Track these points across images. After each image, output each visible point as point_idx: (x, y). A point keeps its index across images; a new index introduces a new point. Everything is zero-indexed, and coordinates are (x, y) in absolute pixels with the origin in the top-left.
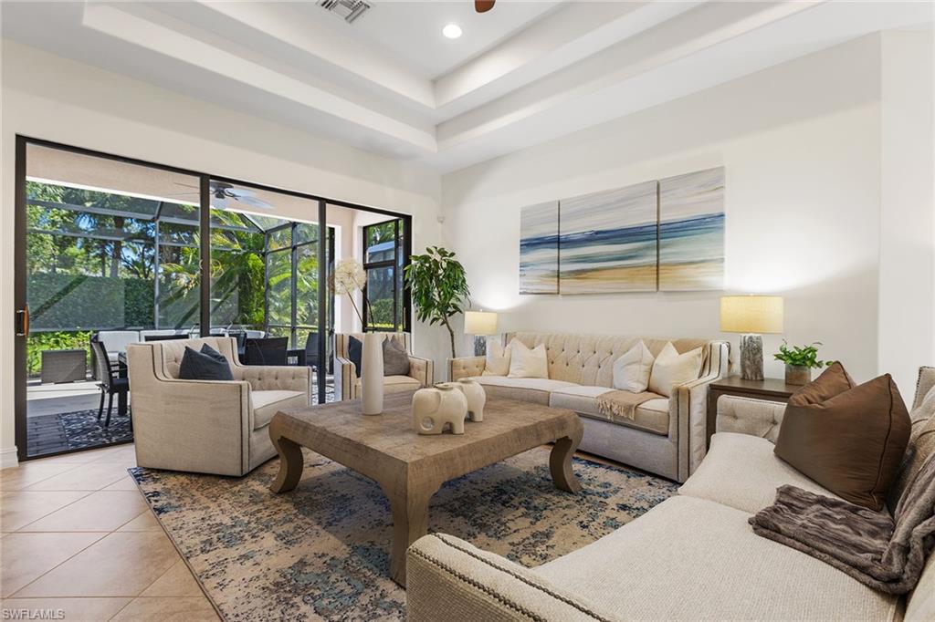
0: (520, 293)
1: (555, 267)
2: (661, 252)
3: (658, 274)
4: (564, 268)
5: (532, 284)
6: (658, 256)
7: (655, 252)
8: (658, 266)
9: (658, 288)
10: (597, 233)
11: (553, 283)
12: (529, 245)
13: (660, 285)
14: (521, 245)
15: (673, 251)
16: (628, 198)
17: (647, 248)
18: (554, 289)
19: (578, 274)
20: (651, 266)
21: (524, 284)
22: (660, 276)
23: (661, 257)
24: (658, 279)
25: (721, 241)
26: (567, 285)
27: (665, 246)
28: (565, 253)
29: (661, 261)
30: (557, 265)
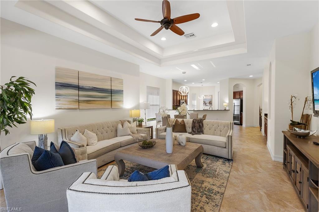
0: (57, 109)
1: (77, 98)
2: (112, 97)
3: (111, 103)
4: (81, 99)
5: (65, 104)
6: (111, 98)
7: (111, 97)
8: (111, 101)
9: (111, 107)
10: (95, 88)
11: (76, 104)
12: (60, 86)
13: (112, 106)
14: (56, 85)
15: (115, 97)
16: (104, 79)
17: (109, 96)
18: (77, 107)
19: (87, 102)
20: (110, 101)
21: (59, 104)
22: (112, 104)
23: (112, 99)
24: (111, 105)
25: (123, 97)
26: (83, 106)
27: (114, 96)
28: (81, 93)
29: (112, 100)
30: (78, 97)
